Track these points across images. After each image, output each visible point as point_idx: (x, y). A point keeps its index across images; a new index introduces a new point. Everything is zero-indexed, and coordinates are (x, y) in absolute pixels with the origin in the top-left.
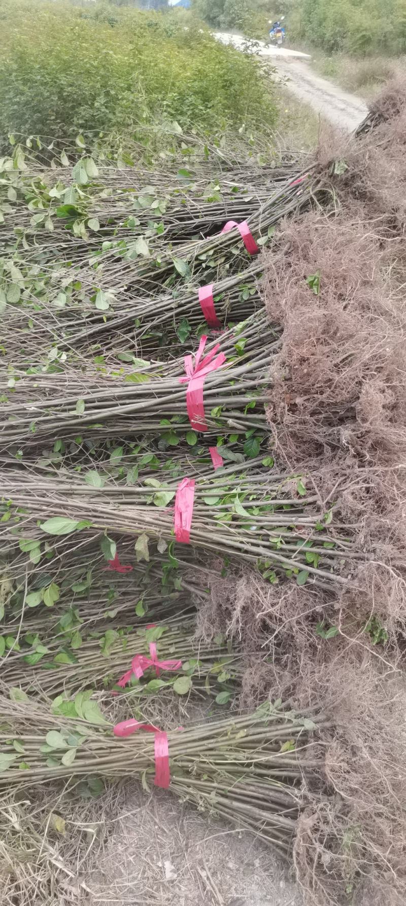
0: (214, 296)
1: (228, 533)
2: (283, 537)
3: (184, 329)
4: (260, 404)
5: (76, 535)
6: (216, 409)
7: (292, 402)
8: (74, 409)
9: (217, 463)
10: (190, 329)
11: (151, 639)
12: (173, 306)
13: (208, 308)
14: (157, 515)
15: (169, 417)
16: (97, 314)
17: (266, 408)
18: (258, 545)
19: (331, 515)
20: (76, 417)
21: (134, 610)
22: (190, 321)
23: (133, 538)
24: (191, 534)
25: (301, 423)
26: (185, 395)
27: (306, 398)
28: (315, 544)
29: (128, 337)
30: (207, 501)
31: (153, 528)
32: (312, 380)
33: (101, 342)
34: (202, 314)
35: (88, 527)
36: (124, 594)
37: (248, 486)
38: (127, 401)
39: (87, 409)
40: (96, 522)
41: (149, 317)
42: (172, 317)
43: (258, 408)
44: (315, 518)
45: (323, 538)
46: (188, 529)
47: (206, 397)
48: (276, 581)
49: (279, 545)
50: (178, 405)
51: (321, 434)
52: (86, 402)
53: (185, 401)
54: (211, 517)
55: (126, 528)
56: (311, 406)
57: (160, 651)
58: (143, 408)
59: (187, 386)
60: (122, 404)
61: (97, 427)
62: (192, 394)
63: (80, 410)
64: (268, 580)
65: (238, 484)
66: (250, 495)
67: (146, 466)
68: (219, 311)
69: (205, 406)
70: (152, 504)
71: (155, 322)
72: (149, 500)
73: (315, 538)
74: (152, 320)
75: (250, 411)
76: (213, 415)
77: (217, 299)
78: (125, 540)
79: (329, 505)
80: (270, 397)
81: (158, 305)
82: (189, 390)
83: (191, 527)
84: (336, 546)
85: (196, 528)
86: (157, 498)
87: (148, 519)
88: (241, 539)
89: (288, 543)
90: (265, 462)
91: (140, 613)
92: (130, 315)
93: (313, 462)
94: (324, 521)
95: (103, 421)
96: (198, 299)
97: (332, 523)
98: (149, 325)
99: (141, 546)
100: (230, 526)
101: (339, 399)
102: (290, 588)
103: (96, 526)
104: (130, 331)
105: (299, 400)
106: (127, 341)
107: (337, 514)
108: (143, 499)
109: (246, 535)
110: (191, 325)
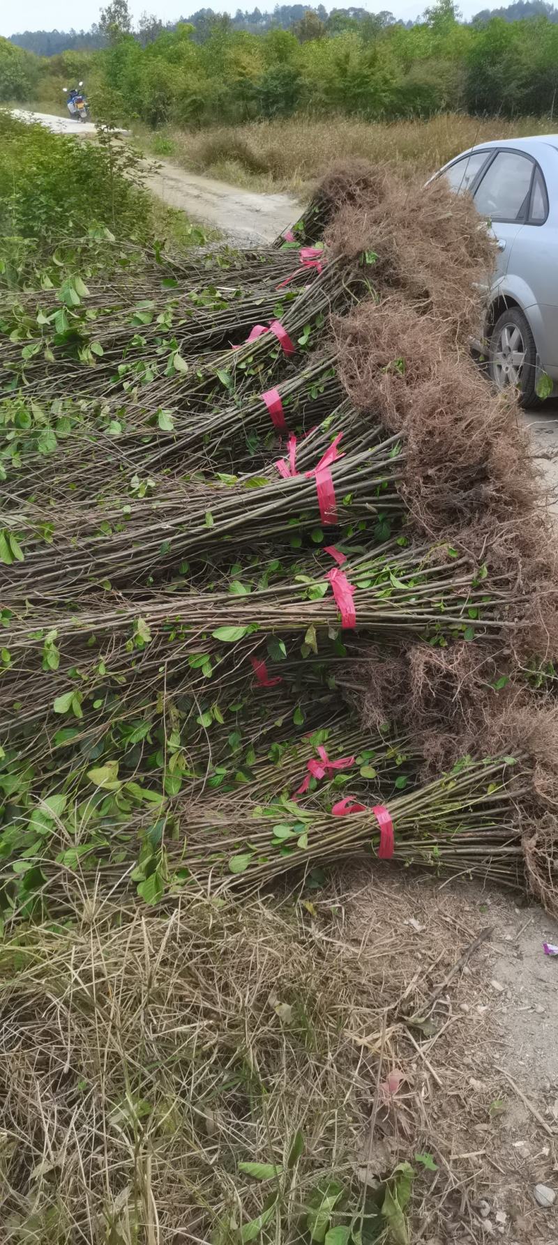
0: (282, 400)
1: (391, 608)
2: (445, 601)
3: (253, 440)
4: (391, 483)
5: (246, 641)
6: (348, 497)
7: (424, 474)
8: (204, 523)
9: (340, 559)
10: (259, 438)
11: (318, 743)
12: (240, 416)
13: (278, 413)
14: (318, 606)
15: (297, 516)
16: (161, 437)
17: (397, 487)
18: (422, 614)
19: (485, 569)
20: (207, 530)
21: (292, 720)
22: (259, 429)
23: (302, 634)
24: (357, 616)
25: (437, 493)
26: (315, 489)
27: (437, 468)
28: (474, 600)
29: (199, 454)
30: (360, 585)
31: (318, 619)
32: (444, 449)
33: (168, 466)
34: (271, 421)
35: (256, 630)
36: (275, 709)
37: (396, 564)
38: (255, 506)
39: (215, 521)
40: (262, 624)
41: (217, 431)
42: (241, 427)
43: (390, 488)
44: (470, 576)
45: (481, 593)
46: (353, 612)
47: (336, 487)
48: (446, 644)
49: (444, 609)
50: (309, 499)
51: (457, 499)
52: (213, 514)
53: (316, 494)
54: (371, 597)
55: (293, 623)
56: (445, 474)
57: (329, 752)
58: (275, 509)
59: (315, 479)
60: (251, 510)
61: (227, 538)
62: (322, 486)
63: (210, 523)
64: (437, 645)
65: (385, 564)
66: (400, 571)
67: (273, 573)
68: (290, 414)
69: (337, 495)
70: (308, 599)
71: (224, 436)
72: (303, 596)
73: (474, 594)
74: (221, 435)
75: (383, 492)
76: (345, 504)
77: (286, 402)
78: (294, 637)
79: (480, 563)
80: (401, 474)
81: (225, 418)
82: (318, 483)
83: (356, 610)
84: (494, 597)
85: (360, 610)
86: (312, 592)
87: (312, 611)
88: (405, 611)
89: (449, 606)
90: (400, 541)
91: (299, 722)
92: (198, 432)
93: (452, 529)
94: (479, 576)
95: (230, 531)
96: (265, 405)
97: (488, 577)
98: (219, 440)
99: (310, 639)
100: (391, 600)
101: (472, 461)
102: (461, 645)
103: (263, 628)
104: (201, 448)
105: (430, 472)
106: (199, 459)
107: (490, 568)
108: (297, 597)
109: (410, 606)
110: (260, 435)
